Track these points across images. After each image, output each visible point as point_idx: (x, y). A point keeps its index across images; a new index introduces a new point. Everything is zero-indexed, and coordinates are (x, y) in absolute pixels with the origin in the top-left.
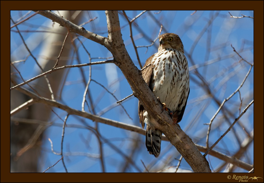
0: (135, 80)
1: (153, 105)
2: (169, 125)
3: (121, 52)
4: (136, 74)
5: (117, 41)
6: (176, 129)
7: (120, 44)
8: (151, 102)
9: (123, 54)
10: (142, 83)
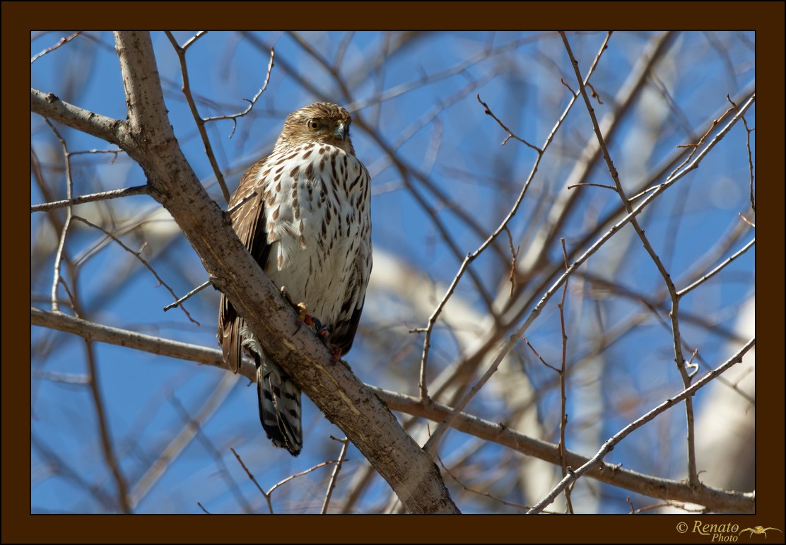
0: (213, 242)
1: (270, 311)
2: (319, 367)
3: (169, 160)
4: (215, 224)
5: (156, 131)
6: (339, 377)
7: (164, 140)
8: (262, 302)
9: (174, 167)
10: (235, 249)
